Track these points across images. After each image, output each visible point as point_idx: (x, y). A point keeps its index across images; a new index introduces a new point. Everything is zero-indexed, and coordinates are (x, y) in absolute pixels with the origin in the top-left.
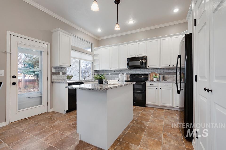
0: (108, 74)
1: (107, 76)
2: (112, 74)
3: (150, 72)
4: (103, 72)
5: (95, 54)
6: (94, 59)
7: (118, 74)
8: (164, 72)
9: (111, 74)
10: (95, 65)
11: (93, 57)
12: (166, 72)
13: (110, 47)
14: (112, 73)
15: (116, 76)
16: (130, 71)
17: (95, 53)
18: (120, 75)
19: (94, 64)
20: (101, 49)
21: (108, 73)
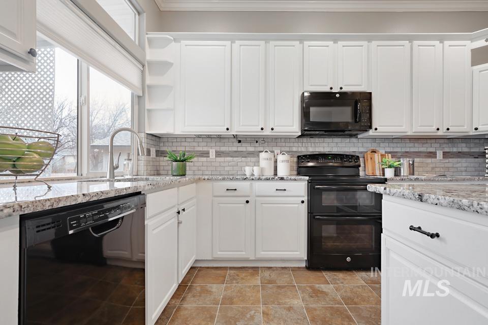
0: (208, 153)
1: (204, 159)
2: (223, 152)
3: (361, 150)
4: (183, 144)
5: (150, 63)
6: (149, 81)
7: (256, 154)
8: (404, 150)
9: (219, 154)
10: (149, 111)
11: (143, 72)
12: (408, 150)
13: (230, 42)
14: (223, 149)
15: (239, 159)
16: (296, 144)
17: (151, 55)
18: (262, 155)
19: (148, 106)
20: (184, 42)
21: (205, 149)
